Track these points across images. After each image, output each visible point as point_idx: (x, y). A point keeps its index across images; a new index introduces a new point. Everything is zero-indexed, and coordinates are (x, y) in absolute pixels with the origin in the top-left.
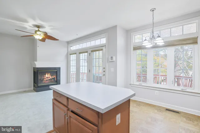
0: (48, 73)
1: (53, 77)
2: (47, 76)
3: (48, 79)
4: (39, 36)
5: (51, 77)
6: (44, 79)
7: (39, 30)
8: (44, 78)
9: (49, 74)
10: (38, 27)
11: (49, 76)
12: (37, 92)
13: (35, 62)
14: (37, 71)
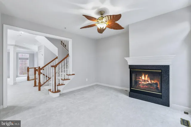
0: (145, 73)
1: (153, 82)
2: (143, 78)
3: (145, 83)
5: (150, 81)
7: (102, 17)
8: (140, 81)
10: (101, 12)
11: (146, 79)
12: (130, 96)
13: (127, 59)
14: (130, 70)
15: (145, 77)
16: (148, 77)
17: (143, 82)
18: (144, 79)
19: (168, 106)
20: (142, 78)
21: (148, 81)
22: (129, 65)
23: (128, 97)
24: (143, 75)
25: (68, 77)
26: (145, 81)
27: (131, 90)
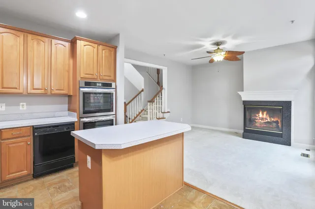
0: (263, 110)
1: (273, 119)
2: (261, 115)
3: (262, 121)
4: (219, 57)
5: (269, 119)
6: (257, 121)
7: (218, 48)
8: (256, 119)
9: (265, 113)
10: (218, 44)
11: (265, 116)
12: (243, 138)
13: (240, 93)
14: (244, 106)
15: (263, 114)
16: (267, 114)
17: (260, 121)
18: (262, 117)
19: (290, 145)
20: (259, 116)
21: (267, 119)
22: (243, 101)
23: (241, 139)
24: (261, 112)
25: (163, 115)
26: (262, 119)
27: (245, 131)
